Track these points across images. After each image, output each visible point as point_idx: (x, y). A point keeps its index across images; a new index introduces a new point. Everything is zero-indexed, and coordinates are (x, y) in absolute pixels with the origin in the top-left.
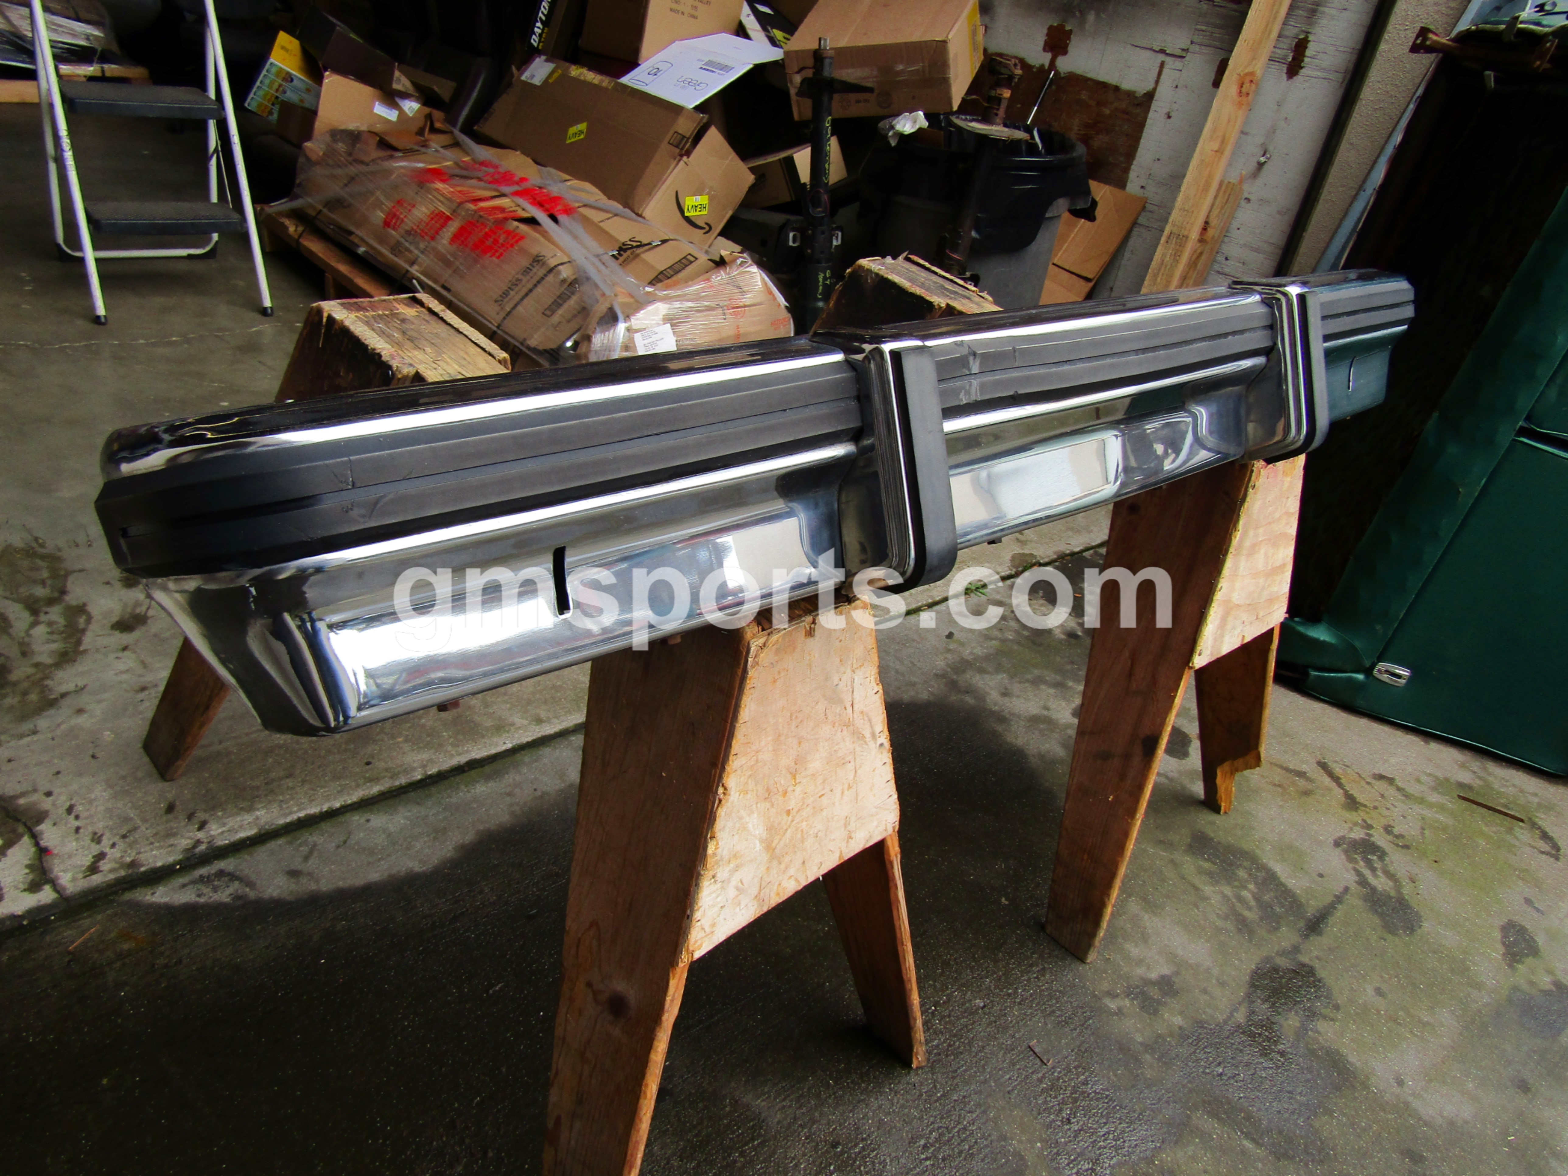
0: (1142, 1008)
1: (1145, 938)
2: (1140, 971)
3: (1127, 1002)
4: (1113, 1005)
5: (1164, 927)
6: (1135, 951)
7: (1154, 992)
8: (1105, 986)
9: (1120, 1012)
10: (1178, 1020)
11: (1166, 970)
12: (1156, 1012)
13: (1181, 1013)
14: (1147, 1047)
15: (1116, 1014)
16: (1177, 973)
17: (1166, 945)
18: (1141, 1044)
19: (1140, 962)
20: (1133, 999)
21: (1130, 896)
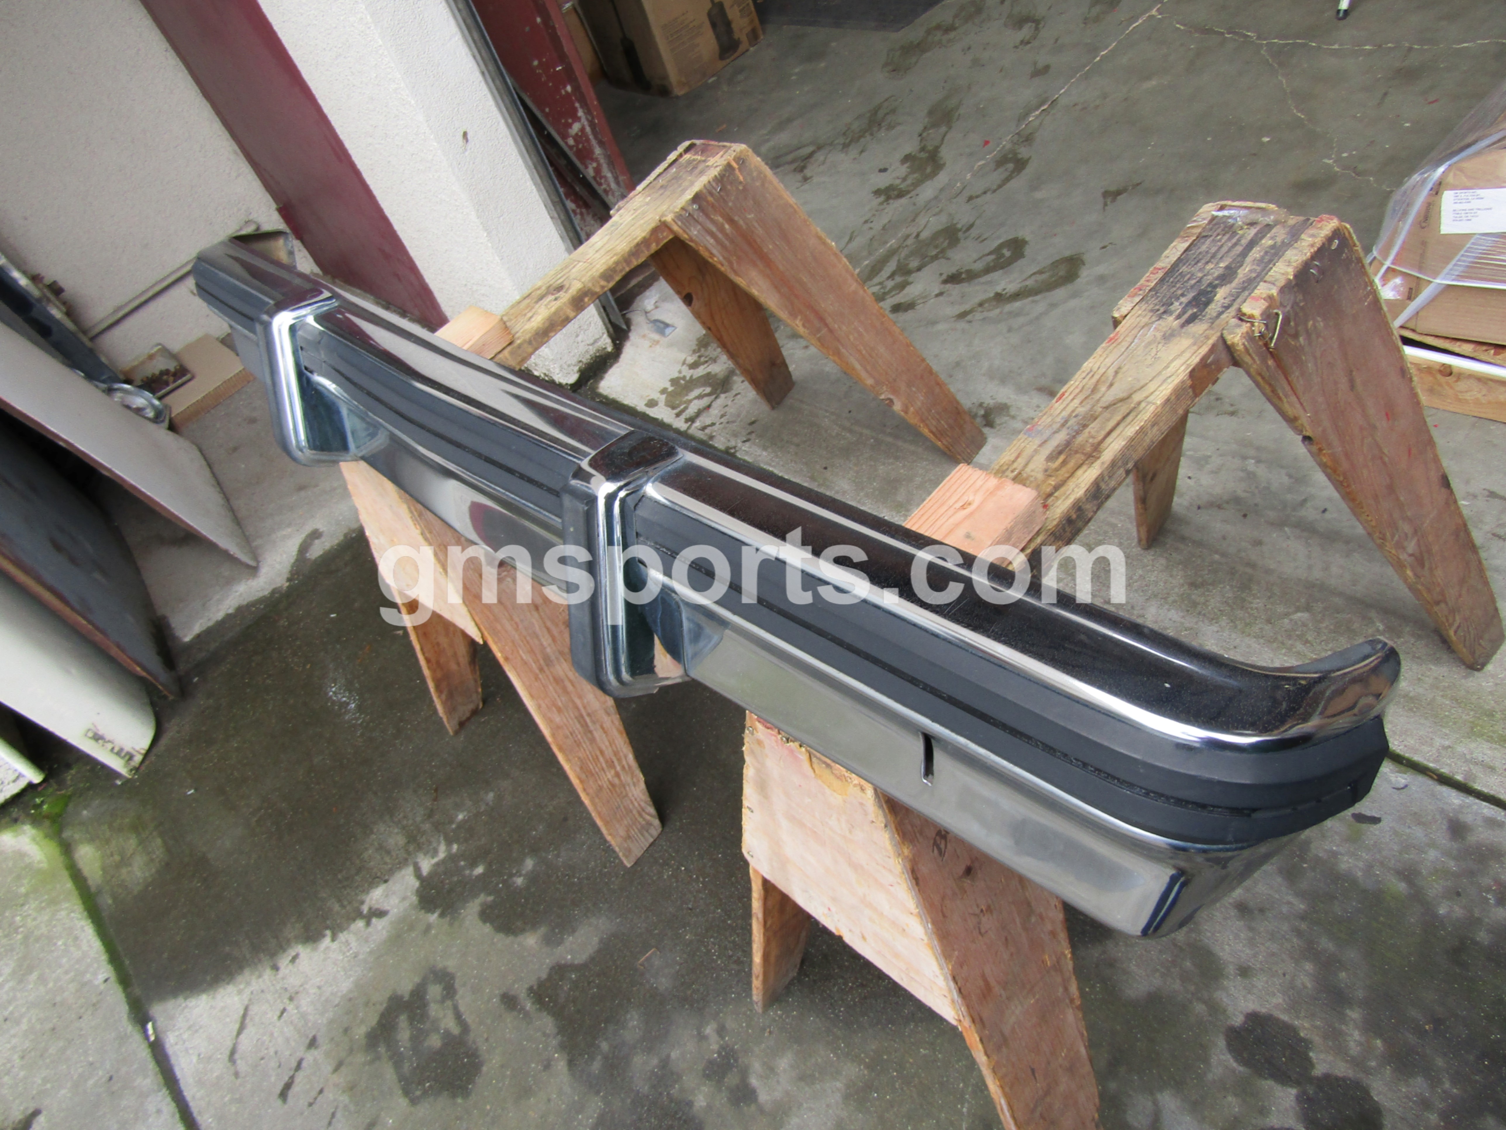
0: (711, 1062)
1: (806, 1078)
2: (757, 1066)
3: (715, 1047)
4: (709, 1030)
5: (828, 1106)
6: (784, 1063)
7: (732, 1079)
8: (730, 1024)
9: (702, 1038)
10: (700, 1101)
11: (763, 1097)
12: (707, 1077)
13: (710, 1107)
14: (665, 1063)
15: (699, 1033)
16: (761, 1111)
17: (801, 1105)
18: (668, 1056)
19: (771, 1070)
20: (719, 1053)
21: (867, 1067)
